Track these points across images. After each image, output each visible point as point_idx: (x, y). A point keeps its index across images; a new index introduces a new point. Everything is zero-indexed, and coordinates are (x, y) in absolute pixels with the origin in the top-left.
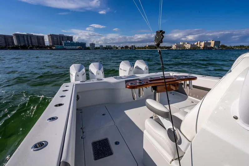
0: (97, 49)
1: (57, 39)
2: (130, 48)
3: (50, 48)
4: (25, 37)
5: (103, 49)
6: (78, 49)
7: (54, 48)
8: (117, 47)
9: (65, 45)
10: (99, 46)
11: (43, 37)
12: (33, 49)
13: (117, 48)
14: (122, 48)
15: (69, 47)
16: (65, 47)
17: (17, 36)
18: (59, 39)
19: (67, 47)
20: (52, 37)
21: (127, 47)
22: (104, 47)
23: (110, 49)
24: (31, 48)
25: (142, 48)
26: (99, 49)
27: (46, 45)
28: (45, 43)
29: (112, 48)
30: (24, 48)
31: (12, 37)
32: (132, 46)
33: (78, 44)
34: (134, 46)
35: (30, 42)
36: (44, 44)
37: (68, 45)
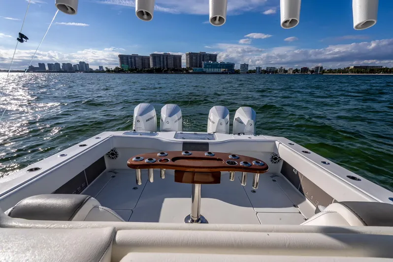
0: (251, 73)
1: (197, 58)
2: (312, 72)
3: (186, 71)
4: (162, 58)
5: (262, 73)
6: (223, 73)
7: (191, 71)
8: (287, 69)
9: (205, 67)
10: (255, 69)
11: (180, 57)
12: (167, 73)
13: (286, 71)
14: (297, 70)
15: (210, 70)
16: (204, 70)
17: (155, 56)
18: (198, 59)
19: (207, 70)
20: (191, 56)
21: (305, 70)
22: (263, 70)
23: (273, 72)
24: (166, 72)
25: (339, 71)
26: (254, 72)
27: (183, 67)
28: (182, 64)
29: (276, 72)
30: (158, 71)
31: (148, 58)
32: (317, 68)
33: (223, 65)
34: (321, 68)
35: (165, 64)
36: (181, 66)
37: (208, 68)
